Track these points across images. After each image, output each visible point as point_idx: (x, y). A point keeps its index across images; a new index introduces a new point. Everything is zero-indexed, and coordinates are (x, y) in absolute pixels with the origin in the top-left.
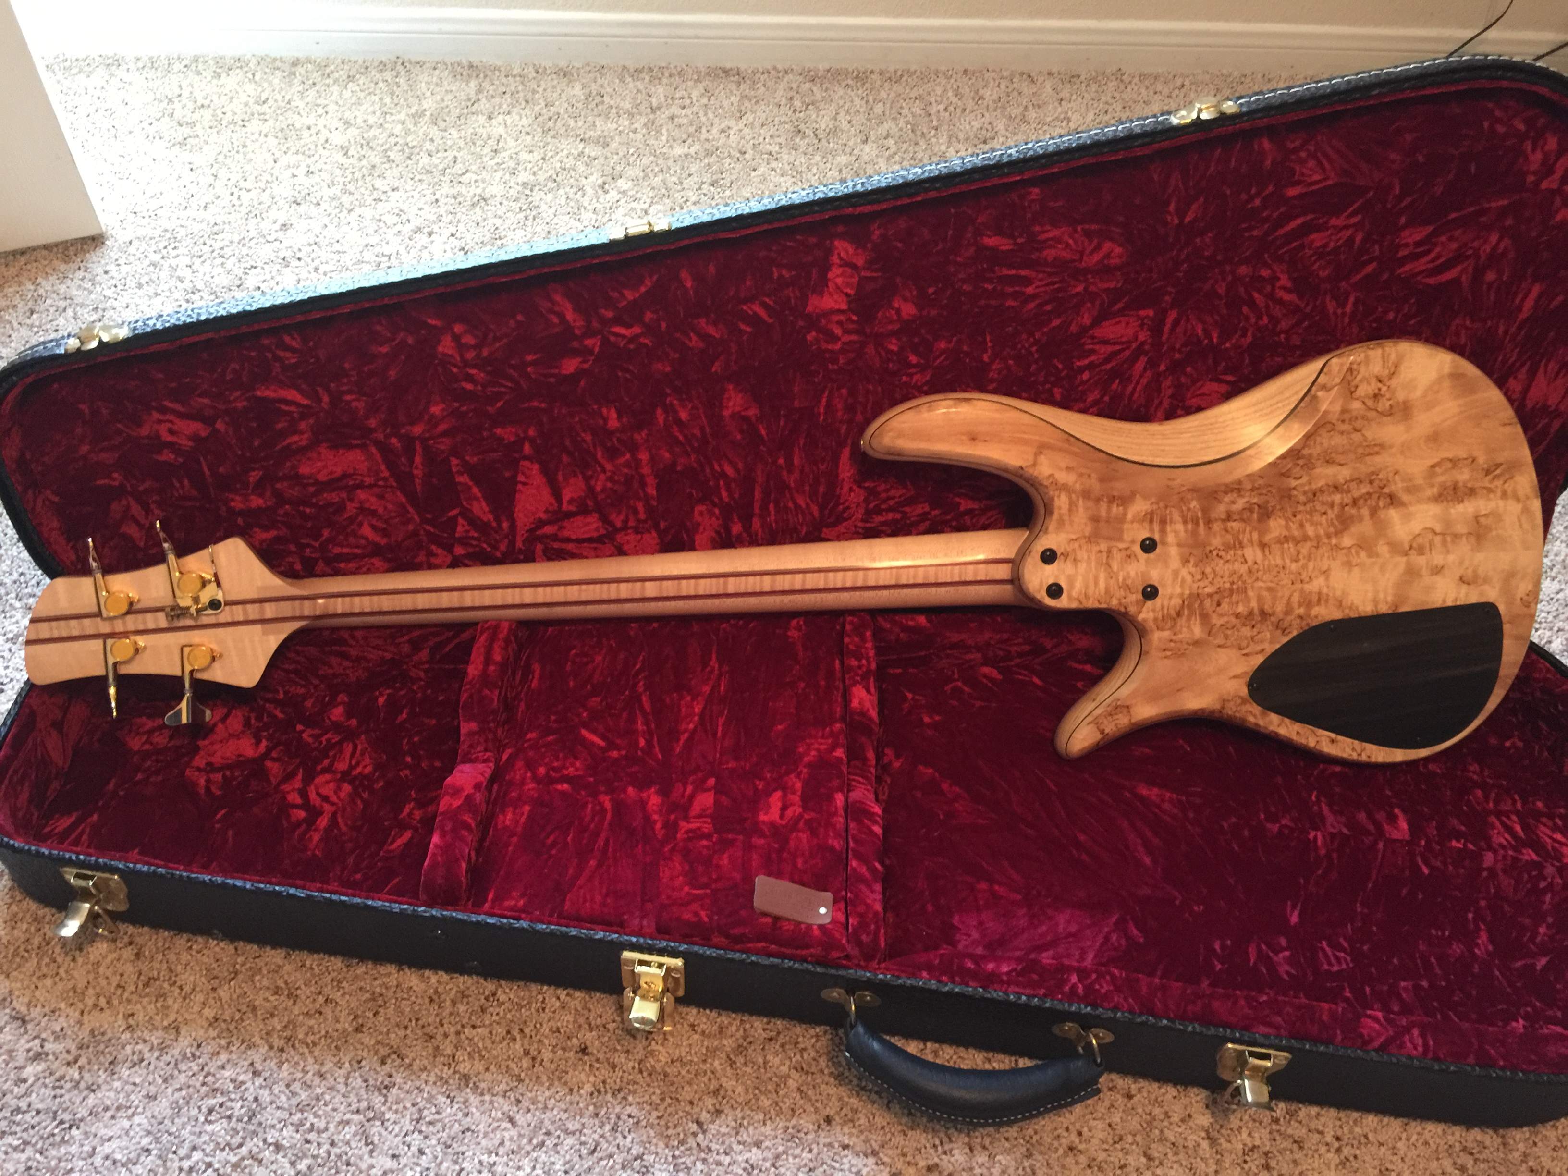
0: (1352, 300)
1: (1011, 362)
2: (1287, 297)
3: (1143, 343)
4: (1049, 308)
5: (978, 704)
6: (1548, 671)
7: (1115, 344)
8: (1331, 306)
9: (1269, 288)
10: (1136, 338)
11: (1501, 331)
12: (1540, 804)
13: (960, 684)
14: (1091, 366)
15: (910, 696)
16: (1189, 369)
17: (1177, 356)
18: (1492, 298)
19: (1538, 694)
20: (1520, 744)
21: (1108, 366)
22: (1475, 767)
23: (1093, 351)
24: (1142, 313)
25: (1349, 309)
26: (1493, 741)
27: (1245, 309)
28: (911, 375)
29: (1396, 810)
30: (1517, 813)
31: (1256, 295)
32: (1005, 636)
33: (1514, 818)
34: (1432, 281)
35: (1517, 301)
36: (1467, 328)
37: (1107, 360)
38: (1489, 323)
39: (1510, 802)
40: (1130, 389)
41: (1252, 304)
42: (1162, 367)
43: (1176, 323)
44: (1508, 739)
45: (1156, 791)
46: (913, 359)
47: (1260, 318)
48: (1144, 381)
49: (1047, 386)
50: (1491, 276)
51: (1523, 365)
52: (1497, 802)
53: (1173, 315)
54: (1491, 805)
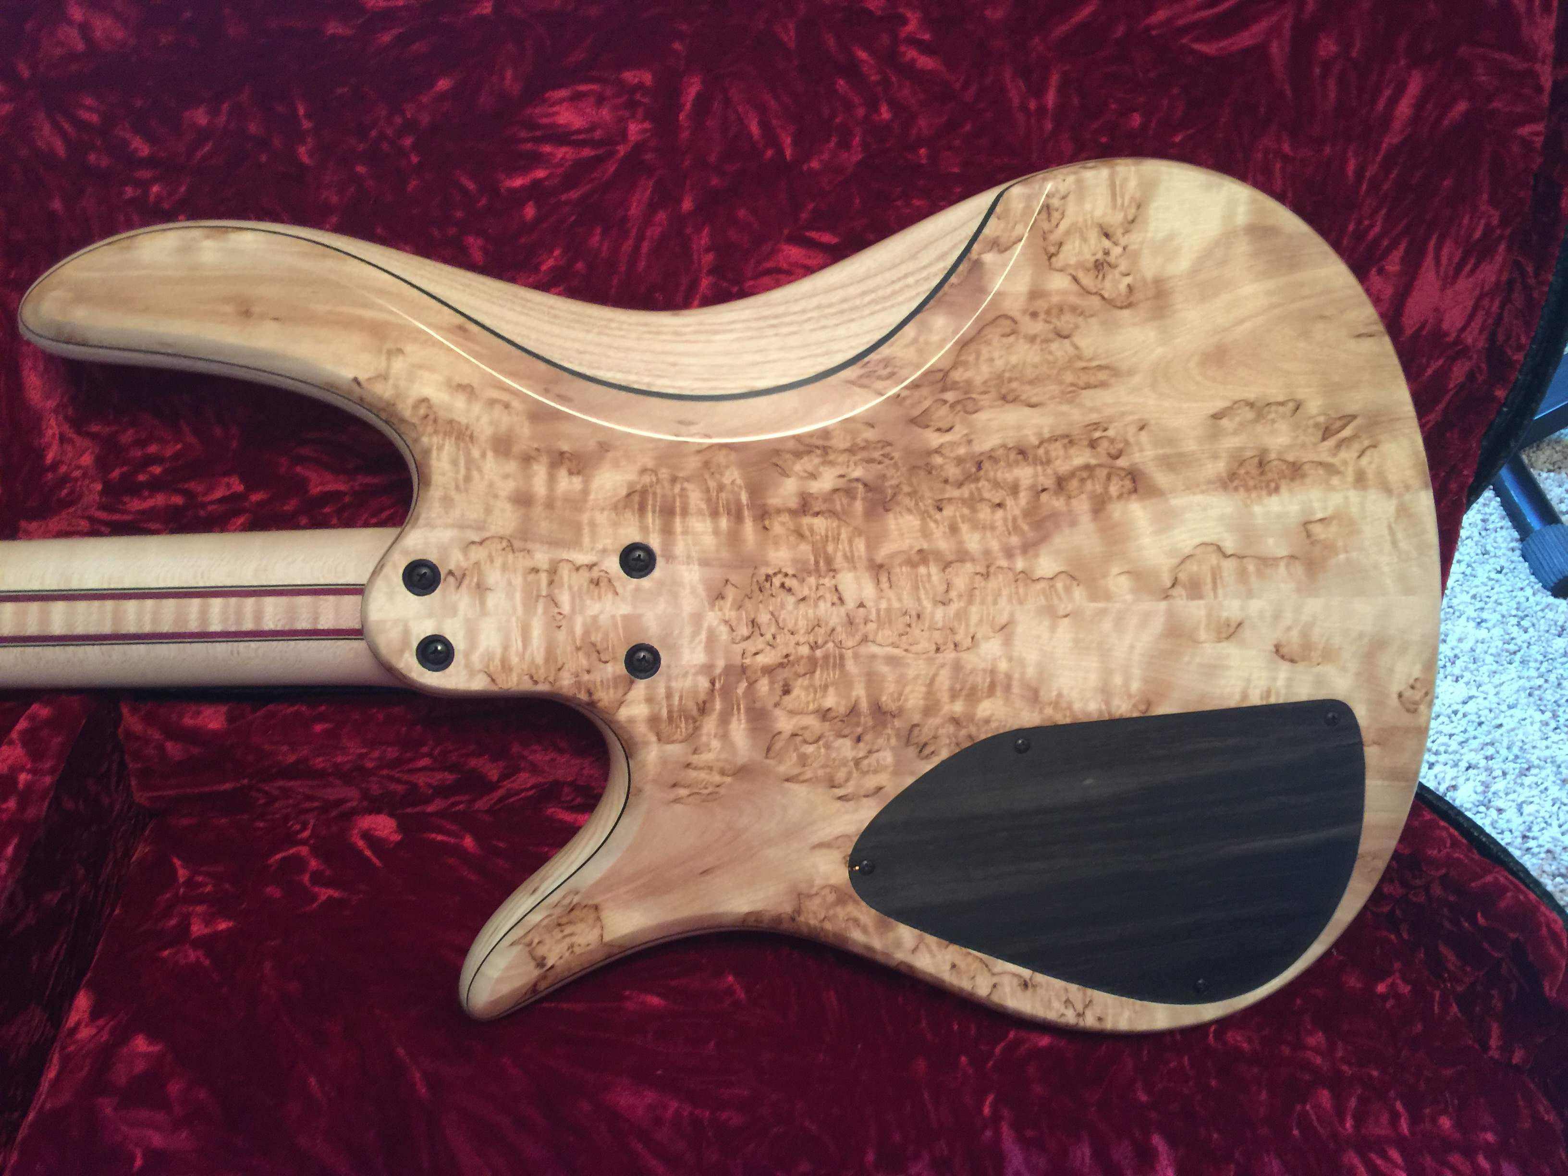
0: (1055, 79)
1: (361, 169)
2: (925, 62)
3: (639, 147)
4: (419, 47)
6: (1455, 844)
7: (581, 144)
8: (1015, 90)
9: (885, 39)
10: (624, 134)
11: (1351, 167)
12: (1445, 1122)
13: (304, 850)
14: (535, 191)
16: (742, 213)
17: (715, 182)
18: (1332, 95)
19: (1437, 891)
20: (1405, 989)
21: (574, 195)
22: (1317, 1039)
23: (536, 159)
24: (630, 76)
25: (1051, 98)
26: (1353, 982)
27: (841, 84)
28: (145, 185)
30: (1401, 1143)
31: (862, 55)
33: (1395, 1154)
34: (1207, 48)
35: (1381, 105)
36: (1285, 158)
37: (571, 179)
38: (1328, 150)
39: (1385, 1118)
40: (627, 246)
41: (852, 70)
42: (687, 205)
43: (703, 104)
44: (1382, 979)
45: (648, 1096)
46: (141, 147)
47: (873, 106)
48: (654, 232)
49: (452, 231)
50: (1328, 47)
51: (1394, 245)
52: (1360, 1119)
53: (693, 88)
54: (1349, 1124)
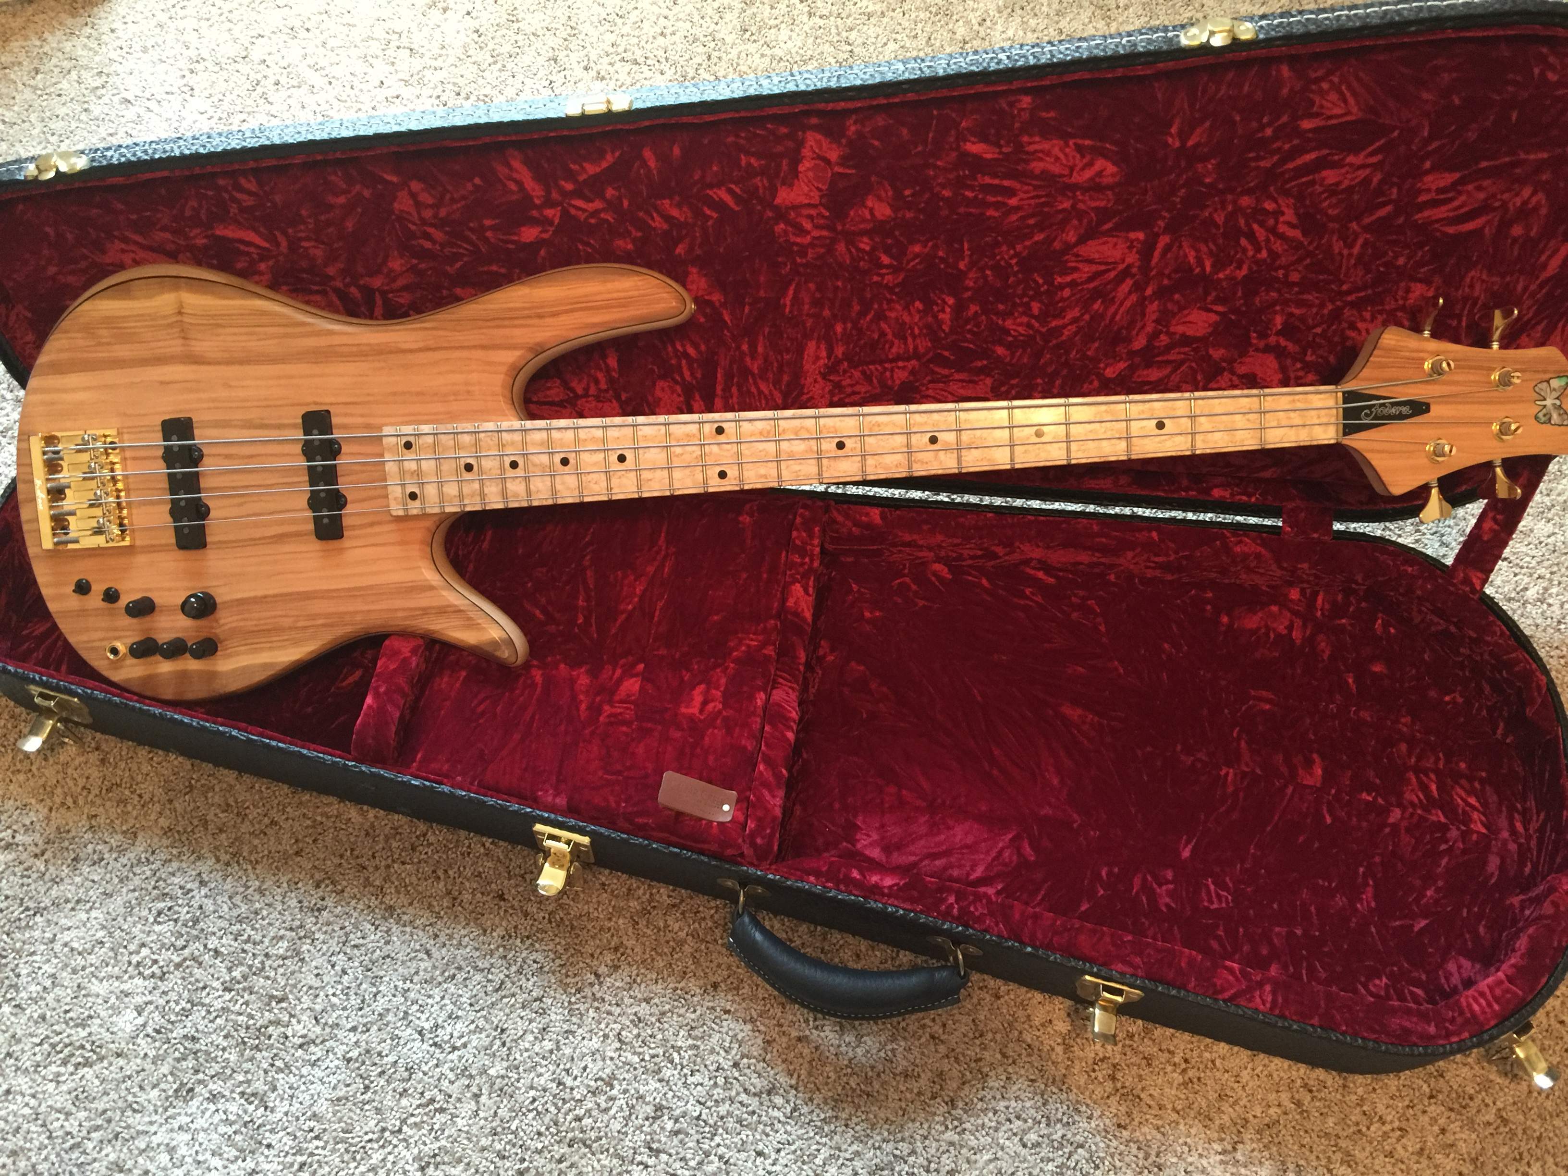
0: (1360, 241)
1: (988, 272)
2: (1291, 233)
3: (1129, 266)
4: (1031, 222)
5: (921, 603)
6: (1502, 634)
7: (1100, 263)
8: (1338, 246)
9: (1271, 222)
10: (1123, 261)
11: (1520, 288)
12: (1463, 765)
13: (907, 580)
14: (1073, 284)
15: (855, 587)
16: (1177, 296)
17: (1166, 282)
18: (1516, 253)
19: (1486, 657)
20: (1460, 700)
21: (1092, 285)
22: (1407, 720)
23: (1076, 269)
24: (1132, 235)
25: (1356, 250)
26: (1432, 694)
27: (1244, 242)
28: (882, 276)
29: (1315, 756)
30: (1437, 772)
31: (1255, 226)
32: (958, 541)
33: (1433, 776)
34: (1451, 230)
35: (1543, 258)
36: (1483, 281)
37: (1091, 279)
38: (1508, 279)
39: (1432, 760)
40: (1112, 310)
41: (1251, 236)
42: (1149, 292)
43: (1168, 248)
44: (1447, 694)
45: (1079, 711)
46: (886, 260)
47: (1258, 250)
48: (1128, 303)
49: (1025, 300)
50: (1517, 231)
51: (1538, 323)
52: (1419, 759)
53: (1164, 240)
54: (1413, 760)
